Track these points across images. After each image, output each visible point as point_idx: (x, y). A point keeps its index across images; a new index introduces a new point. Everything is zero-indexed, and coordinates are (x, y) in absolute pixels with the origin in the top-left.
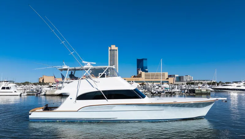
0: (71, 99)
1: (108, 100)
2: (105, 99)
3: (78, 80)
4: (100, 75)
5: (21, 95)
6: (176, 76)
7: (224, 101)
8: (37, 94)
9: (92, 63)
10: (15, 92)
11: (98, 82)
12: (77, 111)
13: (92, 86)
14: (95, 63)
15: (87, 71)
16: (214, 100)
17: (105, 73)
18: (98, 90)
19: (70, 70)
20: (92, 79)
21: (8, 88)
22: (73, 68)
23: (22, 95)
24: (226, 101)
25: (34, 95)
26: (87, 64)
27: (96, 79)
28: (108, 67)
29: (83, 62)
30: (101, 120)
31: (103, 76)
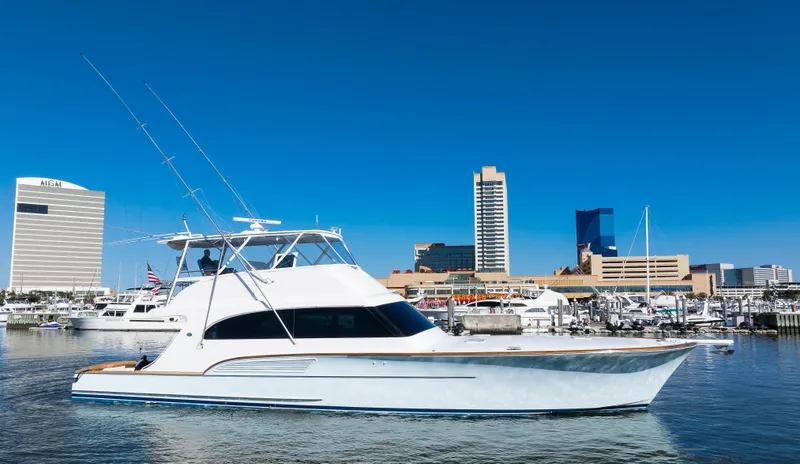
0: (189, 335)
1: (294, 340)
2: (288, 337)
4: (279, 257)
7: (724, 349)
9: (269, 222)
11: (270, 282)
12: (203, 375)
13: (253, 295)
14: (279, 223)
15: (238, 251)
16: (677, 346)
17: (296, 254)
18: (267, 307)
19: (193, 245)
22: (200, 237)
24: (730, 352)
26: (252, 226)
27: (263, 274)
28: (301, 233)
29: (236, 219)
30: (273, 405)
31: (287, 262)
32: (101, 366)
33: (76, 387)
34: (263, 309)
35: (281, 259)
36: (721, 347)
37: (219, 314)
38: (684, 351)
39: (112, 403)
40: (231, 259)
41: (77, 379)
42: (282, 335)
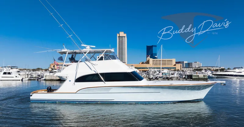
0: (70, 81)
1: (105, 82)
2: (103, 81)
3: (77, 63)
4: (98, 57)
5: (22, 80)
6: (185, 62)
7: (223, 84)
8: (38, 79)
9: (92, 46)
10: (16, 77)
11: (96, 65)
12: (76, 93)
13: (90, 69)
14: (95, 47)
15: (85, 55)
16: (212, 83)
17: (104, 56)
18: (96, 72)
19: (69, 53)
20: (90, 62)
21: (9, 73)
22: (72, 51)
23: (24, 79)
24: (225, 85)
25: (35, 80)
26: (87, 48)
27: (94, 62)
28: (106, 50)
29: (82, 45)
30: (99, 102)
31: (101, 59)
32: (37, 91)
33: (31, 98)
34: (95, 73)
35: (99, 58)
36: (222, 83)
37: (80, 75)
38: (213, 85)
39: (45, 102)
40: (83, 58)
41: (31, 96)
42: (101, 81)
